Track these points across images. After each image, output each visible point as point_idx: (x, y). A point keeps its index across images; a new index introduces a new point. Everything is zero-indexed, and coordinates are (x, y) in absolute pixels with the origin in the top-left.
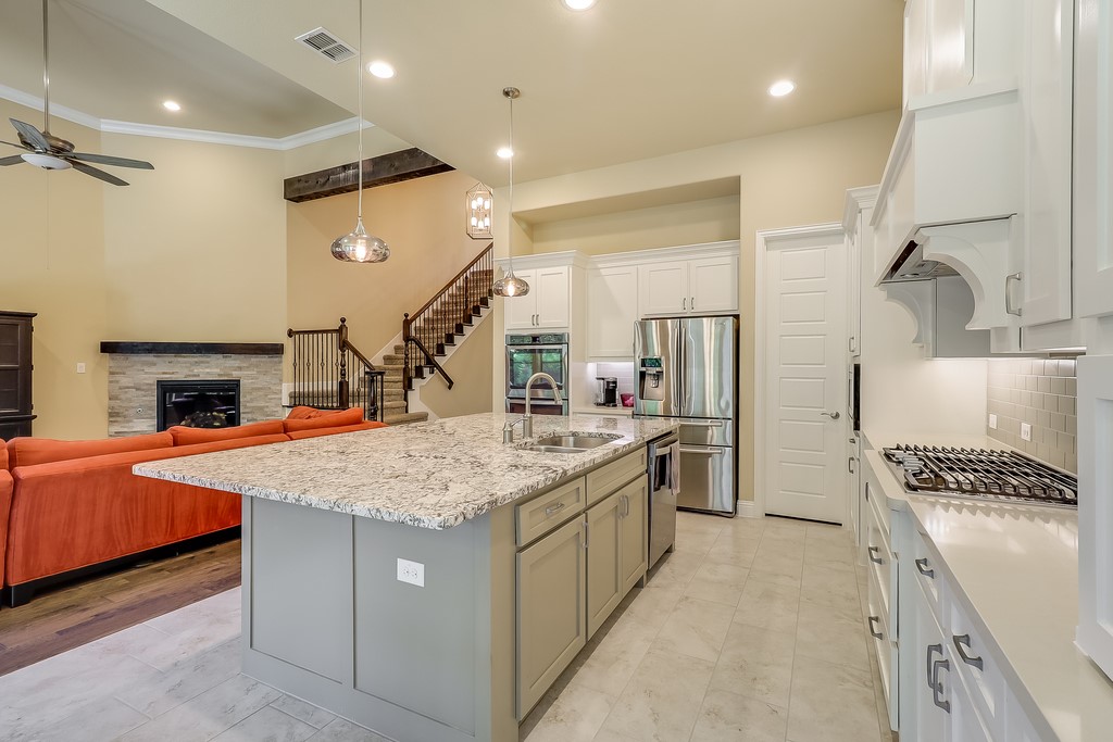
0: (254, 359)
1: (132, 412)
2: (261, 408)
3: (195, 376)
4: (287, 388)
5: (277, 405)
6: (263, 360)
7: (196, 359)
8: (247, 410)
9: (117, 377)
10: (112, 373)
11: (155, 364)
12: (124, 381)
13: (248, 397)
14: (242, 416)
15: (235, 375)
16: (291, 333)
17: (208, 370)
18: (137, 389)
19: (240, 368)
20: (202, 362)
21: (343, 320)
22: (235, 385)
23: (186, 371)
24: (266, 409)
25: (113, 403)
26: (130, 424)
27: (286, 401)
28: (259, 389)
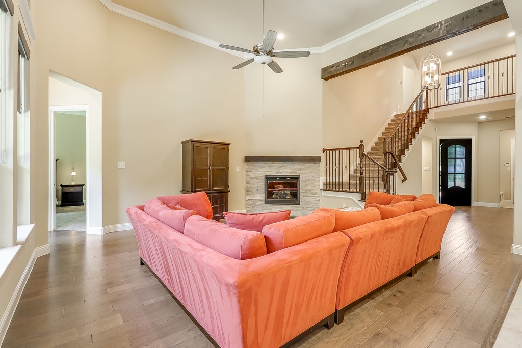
0: (307, 165)
1: (255, 190)
2: (310, 190)
3: (280, 173)
4: (322, 180)
5: (317, 189)
6: (311, 165)
7: (280, 165)
8: (303, 191)
9: (249, 173)
10: (247, 171)
11: (264, 167)
12: (252, 175)
13: (304, 184)
14: (301, 194)
15: (298, 173)
16: (324, 150)
17: (286, 170)
18: (257, 179)
19: (300, 169)
20: (283, 166)
21: (362, 142)
22: (298, 178)
23: (277, 171)
24: (312, 191)
25: (247, 185)
26: (254, 196)
27: (322, 187)
28: (308, 180)
